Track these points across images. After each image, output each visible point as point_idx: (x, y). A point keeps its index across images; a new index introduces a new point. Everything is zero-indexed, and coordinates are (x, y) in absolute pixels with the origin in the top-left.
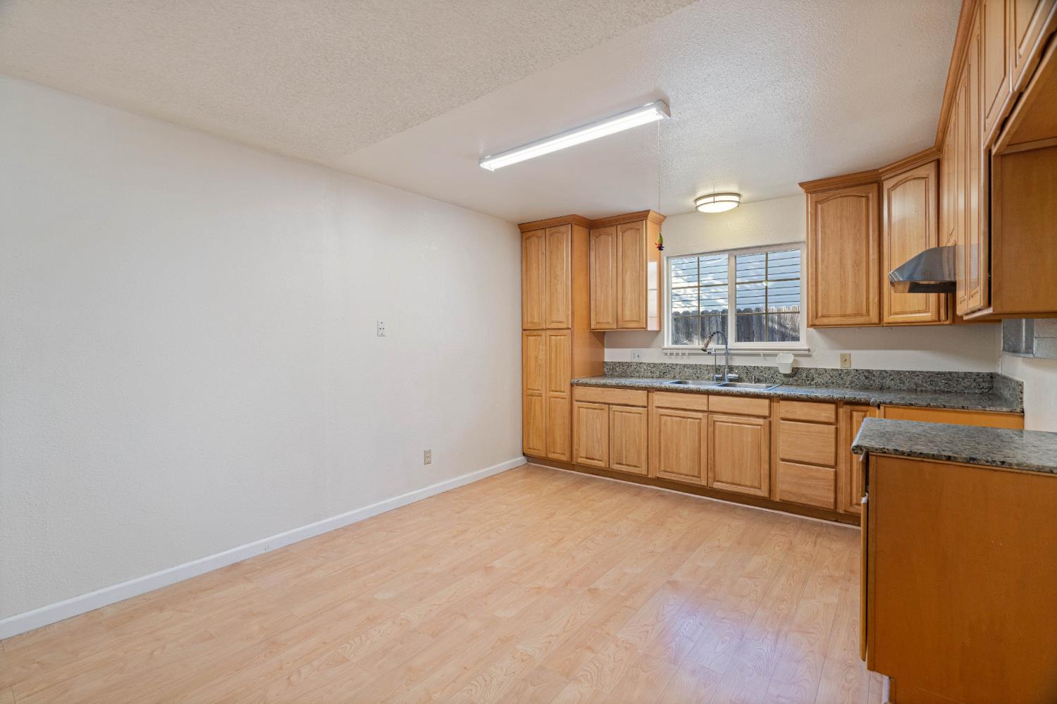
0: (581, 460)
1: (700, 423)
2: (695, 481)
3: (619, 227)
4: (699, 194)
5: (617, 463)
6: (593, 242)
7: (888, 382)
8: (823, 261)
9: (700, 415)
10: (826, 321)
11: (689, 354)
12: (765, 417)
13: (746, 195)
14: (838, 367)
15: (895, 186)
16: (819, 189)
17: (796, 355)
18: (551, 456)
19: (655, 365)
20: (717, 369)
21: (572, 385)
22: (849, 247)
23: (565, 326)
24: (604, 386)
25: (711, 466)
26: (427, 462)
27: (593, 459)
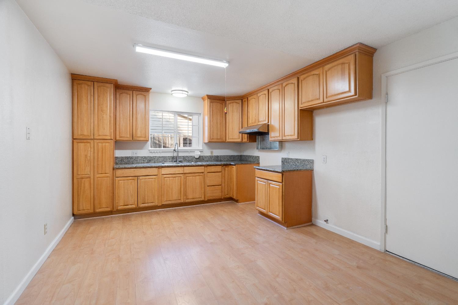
0: (120, 208)
1: (181, 179)
2: (179, 201)
3: (134, 92)
4: (173, 89)
5: (143, 204)
6: (118, 96)
7: (222, 159)
8: (212, 121)
9: (181, 175)
10: (213, 140)
11: (162, 152)
12: (202, 173)
13: (190, 93)
14: (210, 155)
15: (230, 103)
16: (213, 99)
17: (200, 152)
18: (98, 210)
19: (145, 157)
20: (173, 158)
21: (114, 169)
22: (219, 118)
23: (110, 138)
24: (136, 168)
25: (185, 194)
26: (45, 233)
27: (128, 205)
